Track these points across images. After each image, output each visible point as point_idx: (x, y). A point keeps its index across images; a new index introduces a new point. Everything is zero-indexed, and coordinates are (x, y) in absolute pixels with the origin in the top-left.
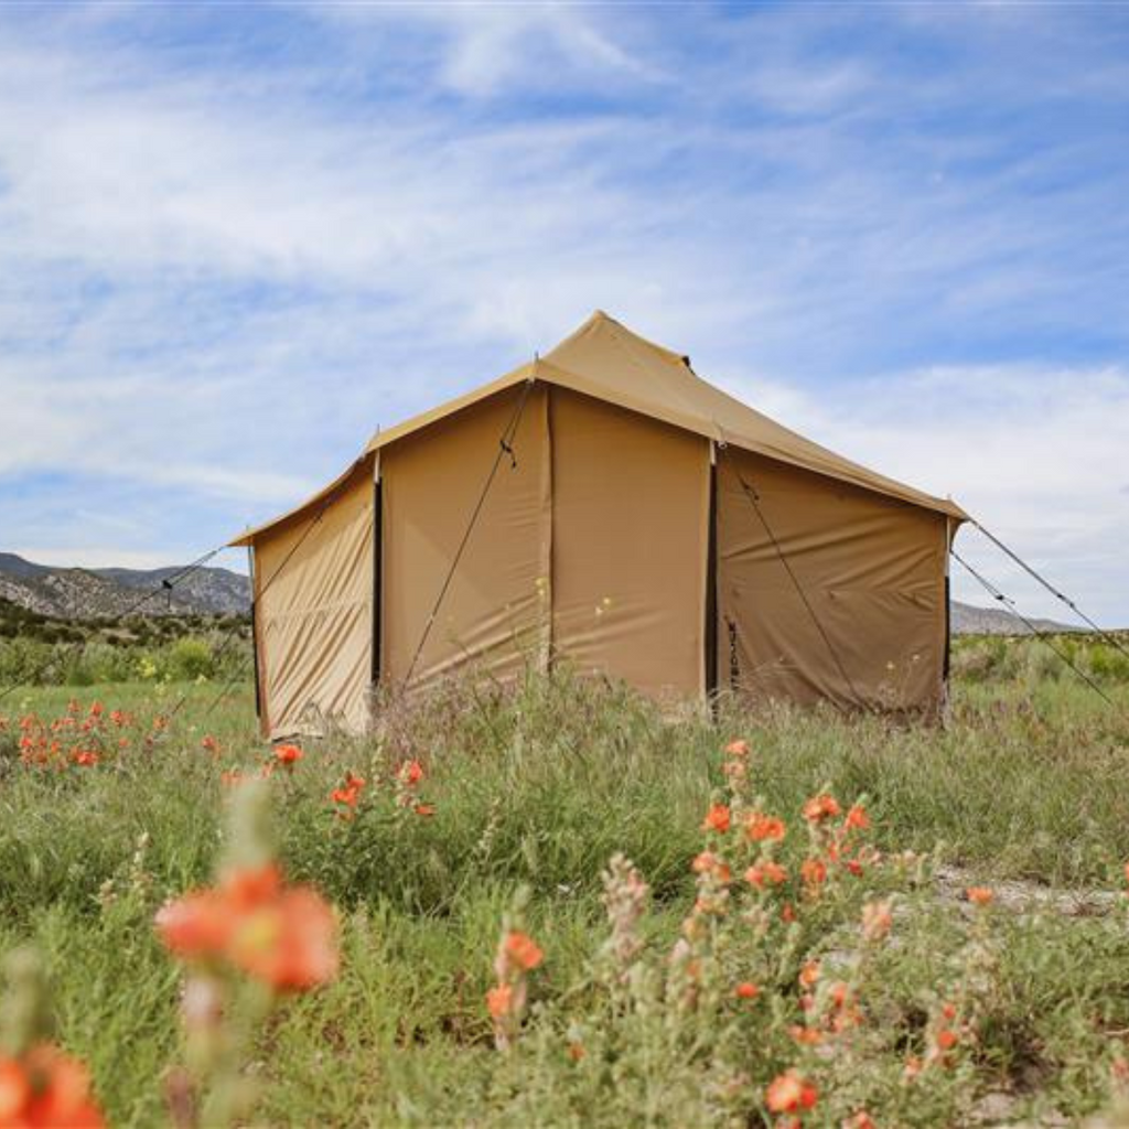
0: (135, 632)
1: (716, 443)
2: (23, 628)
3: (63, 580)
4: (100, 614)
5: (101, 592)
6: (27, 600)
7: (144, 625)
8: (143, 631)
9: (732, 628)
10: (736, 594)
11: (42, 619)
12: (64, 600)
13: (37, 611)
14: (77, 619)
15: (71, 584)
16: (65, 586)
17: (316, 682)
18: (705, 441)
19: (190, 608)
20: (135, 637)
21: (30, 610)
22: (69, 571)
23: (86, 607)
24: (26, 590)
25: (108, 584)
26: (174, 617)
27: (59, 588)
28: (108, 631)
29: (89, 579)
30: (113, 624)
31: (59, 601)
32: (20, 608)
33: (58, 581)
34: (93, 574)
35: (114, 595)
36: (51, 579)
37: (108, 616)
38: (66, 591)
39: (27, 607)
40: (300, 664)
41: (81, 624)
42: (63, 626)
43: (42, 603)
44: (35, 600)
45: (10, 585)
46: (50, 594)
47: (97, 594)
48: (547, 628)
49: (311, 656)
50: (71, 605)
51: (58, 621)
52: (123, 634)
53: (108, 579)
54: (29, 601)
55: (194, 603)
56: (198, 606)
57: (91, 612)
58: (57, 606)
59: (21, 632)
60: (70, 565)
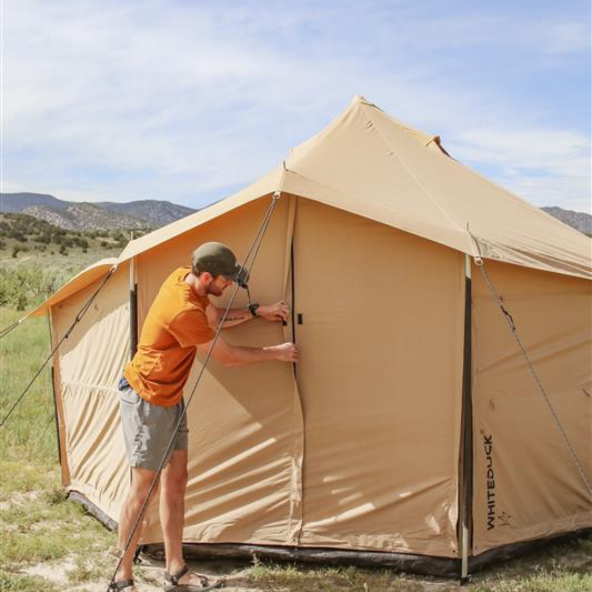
0: (117, 239)
1: (472, 258)
2: (53, 238)
3: (77, 209)
4: (98, 228)
5: (99, 215)
6: (57, 221)
7: (122, 235)
8: (121, 238)
9: (488, 441)
10: (492, 405)
11: (64, 233)
12: (78, 221)
13: (63, 227)
14: (85, 232)
15: (82, 211)
16: (78, 212)
17: (97, 456)
18: (461, 255)
19: (148, 224)
20: (116, 243)
21: (59, 227)
22: (81, 204)
23: (90, 224)
24: (57, 215)
25: (102, 211)
26: (139, 229)
27: (75, 213)
28: (102, 239)
29: (91, 208)
30: (105, 235)
31: (75, 221)
32: (53, 226)
33: (74, 210)
34: (94, 206)
35: (106, 218)
36: (70, 209)
37: (102, 229)
38: (79, 216)
39: (56, 225)
40: (91, 427)
41: (86, 235)
42: (76, 236)
43: (66, 222)
44: (62, 220)
45: (48, 212)
46: (70, 217)
47: (96, 217)
48: (301, 440)
49: (97, 423)
50: (82, 224)
51: (74, 233)
52: (110, 241)
53: (102, 208)
54: (58, 222)
55: (152, 221)
56: (153, 223)
57: (93, 228)
58: (74, 224)
59: (52, 240)
60: (81, 201)
